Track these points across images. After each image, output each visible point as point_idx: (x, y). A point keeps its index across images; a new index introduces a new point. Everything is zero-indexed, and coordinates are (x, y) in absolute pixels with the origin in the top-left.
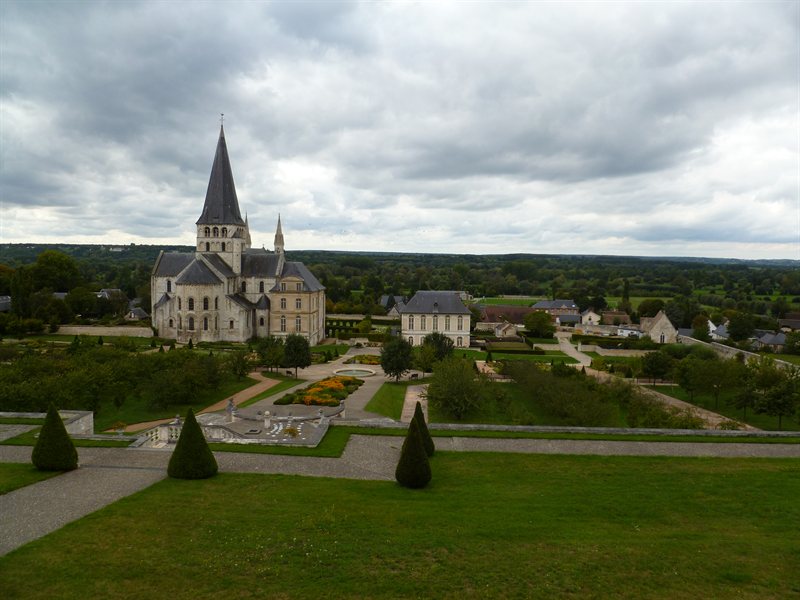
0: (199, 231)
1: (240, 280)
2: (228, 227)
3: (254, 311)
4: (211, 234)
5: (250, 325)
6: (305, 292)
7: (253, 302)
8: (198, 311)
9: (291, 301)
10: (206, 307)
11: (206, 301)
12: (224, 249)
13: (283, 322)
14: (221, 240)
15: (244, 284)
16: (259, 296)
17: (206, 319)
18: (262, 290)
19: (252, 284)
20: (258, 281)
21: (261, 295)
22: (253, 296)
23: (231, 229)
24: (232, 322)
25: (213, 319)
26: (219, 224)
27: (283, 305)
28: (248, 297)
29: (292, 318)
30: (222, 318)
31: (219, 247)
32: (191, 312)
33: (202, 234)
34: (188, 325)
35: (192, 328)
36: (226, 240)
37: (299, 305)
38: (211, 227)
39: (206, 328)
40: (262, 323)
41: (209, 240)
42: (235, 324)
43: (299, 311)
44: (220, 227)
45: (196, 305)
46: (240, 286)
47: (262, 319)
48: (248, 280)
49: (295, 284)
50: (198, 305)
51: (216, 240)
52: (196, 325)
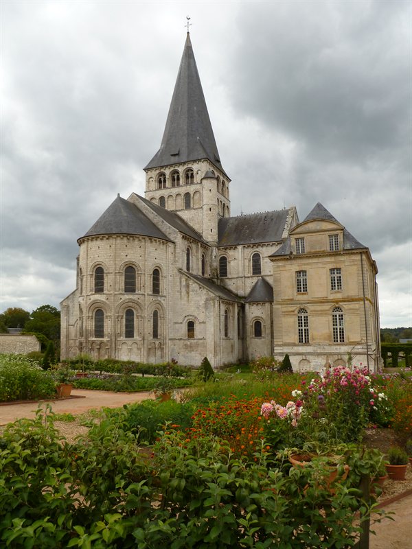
0: (148, 182)
1: (215, 253)
2: (195, 167)
3: (242, 308)
4: (168, 183)
5: (233, 333)
6: (349, 252)
7: (241, 293)
8: (114, 296)
9: (318, 275)
10: (130, 287)
11: (130, 272)
12: (188, 206)
13: (303, 322)
14: (183, 190)
15: (223, 262)
16: (251, 282)
17: (129, 313)
18: (257, 269)
19: (239, 260)
20: (250, 252)
21: (255, 280)
22: (240, 282)
23: (201, 168)
24: (191, 325)
25: (148, 313)
26: (180, 164)
27: (302, 287)
28: (231, 285)
29: (322, 313)
30: (169, 315)
31: (180, 202)
32: (98, 297)
33: (154, 185)
34: (90, 325)
35: (99, 332)
36: (191, 189)
37: (336, 283)
38: (167, 172)
39: (129, 334)
40: (258, 333)
41: (164, 193)
42: (197, 327)
43: (339, 296)
44: (181, 169)
45: (108, 281)
46: (216, 264)
47: (258, 325)
48: (231, 253)
49: (324, 238)
50: (114, 281)
51: (175, 191)
52: (108, 326)
